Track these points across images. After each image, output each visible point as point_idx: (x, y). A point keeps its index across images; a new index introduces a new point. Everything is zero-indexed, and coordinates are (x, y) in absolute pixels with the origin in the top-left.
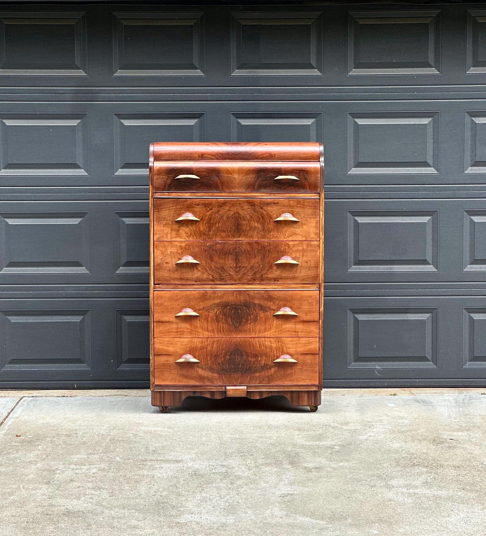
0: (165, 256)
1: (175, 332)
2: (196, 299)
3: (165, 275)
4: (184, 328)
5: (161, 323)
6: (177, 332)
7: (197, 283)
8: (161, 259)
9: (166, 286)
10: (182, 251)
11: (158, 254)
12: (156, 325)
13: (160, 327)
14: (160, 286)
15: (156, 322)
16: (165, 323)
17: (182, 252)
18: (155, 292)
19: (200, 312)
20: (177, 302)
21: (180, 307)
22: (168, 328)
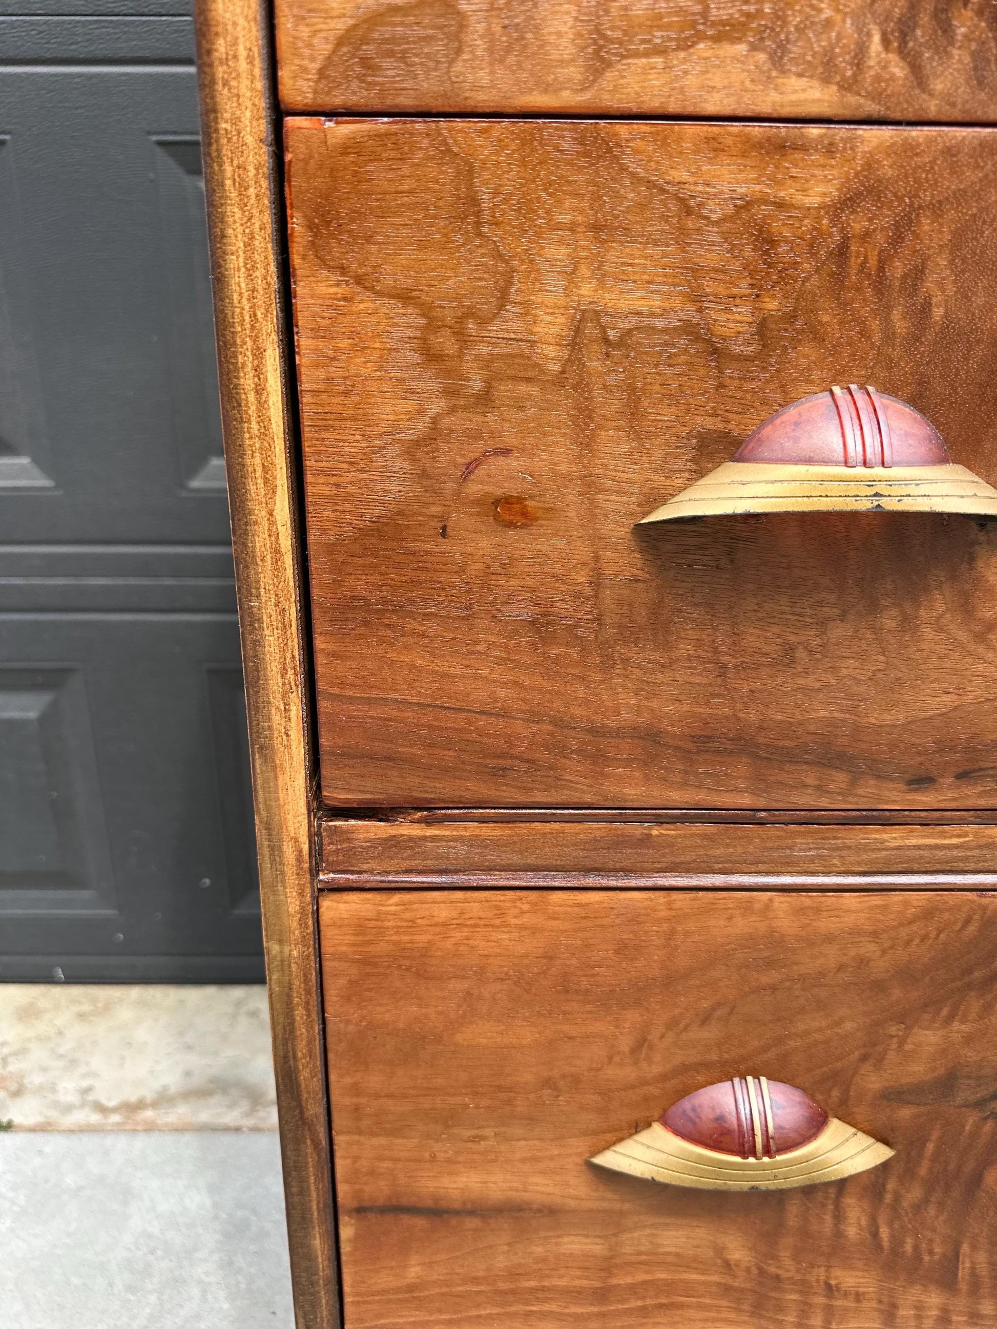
0: (485, 399)
1: (575, 1295)
2: (879, 986)
3: (480, 695)
4: (681, 1262)
5: (420, 1222)
6: (602, 1295)
7: (926, 799)
8: (411, 450)
9: (489, 831)
10: (772, 305)
11: (362, 366)
12: (357, 1238)
13: (414, 1259)
14: (406, 829)
15: (360, 1211)
16: (471, 1223)
17: (762, 329)
18: (331, 906)
19: (905, 1113)
20: (632, 1017)
21: (656, 1069)
22: (501, 1262)
